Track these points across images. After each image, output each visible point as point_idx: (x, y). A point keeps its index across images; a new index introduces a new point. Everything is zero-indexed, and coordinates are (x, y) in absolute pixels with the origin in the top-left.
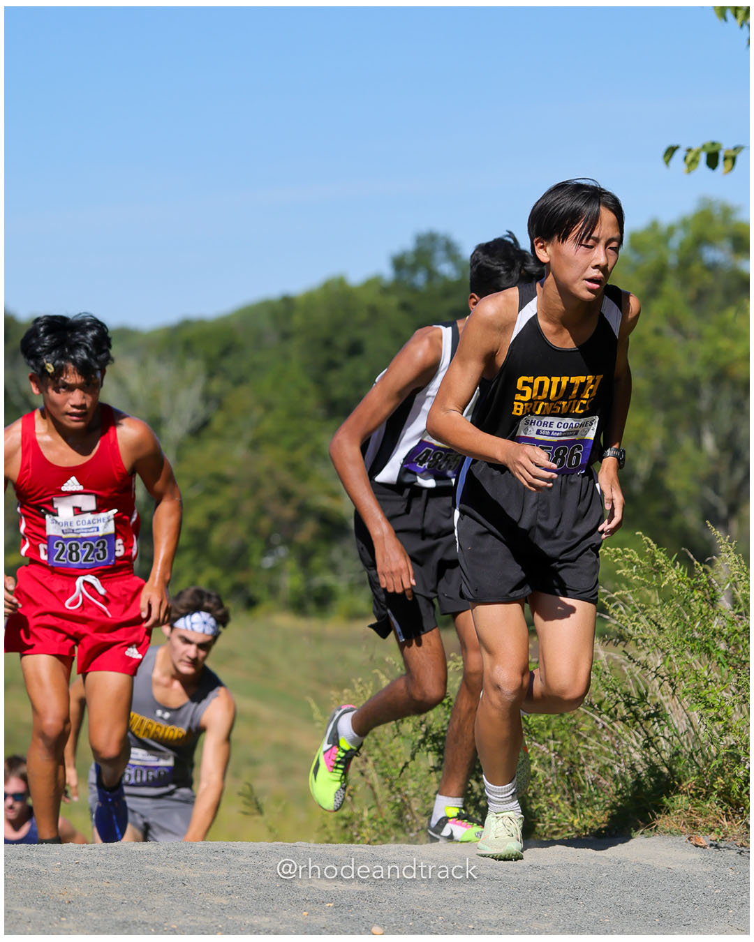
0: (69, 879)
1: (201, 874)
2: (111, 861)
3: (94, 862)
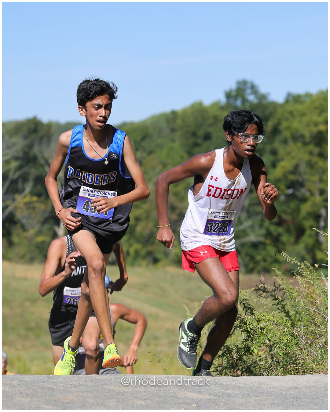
0: (67, 392)
1: (131, 390)
2: (88, 383)
3: (80, 384)
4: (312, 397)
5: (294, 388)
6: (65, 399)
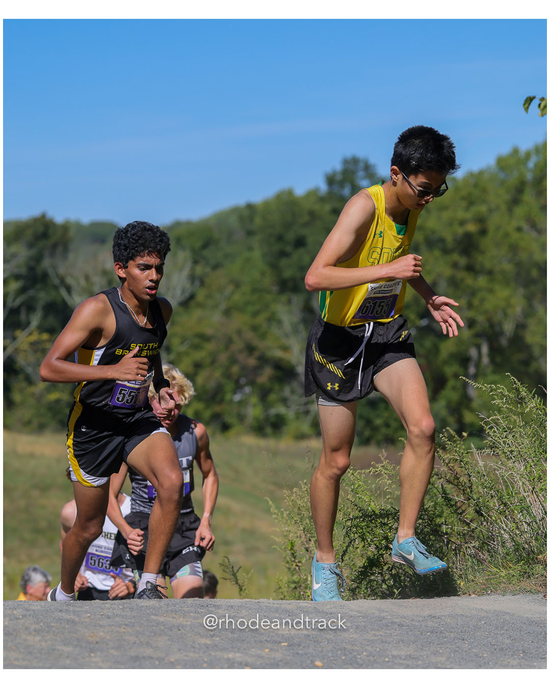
0: (96, 626)
1: (191, 622)
2: (126, 613)
3: (114, 614)
4: (459, 631)
5: (431, 617)
6: (92, 637)
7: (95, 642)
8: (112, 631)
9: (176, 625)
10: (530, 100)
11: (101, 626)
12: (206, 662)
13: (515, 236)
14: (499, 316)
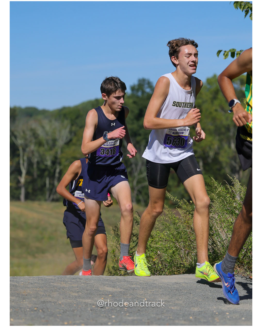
0: (26, 288)
1: (69, 286)
2: (40, 282)
3: (34, 282)
4: (189, 289)
5: (176, 283)
6: (24, 293)
7: (25, 295)
8: (33, 290)
9: (62, 287)
10: (219, 52)
11: (28, 288)
12: (75, 304)
13: (214, 114)
14: (207, 149)
